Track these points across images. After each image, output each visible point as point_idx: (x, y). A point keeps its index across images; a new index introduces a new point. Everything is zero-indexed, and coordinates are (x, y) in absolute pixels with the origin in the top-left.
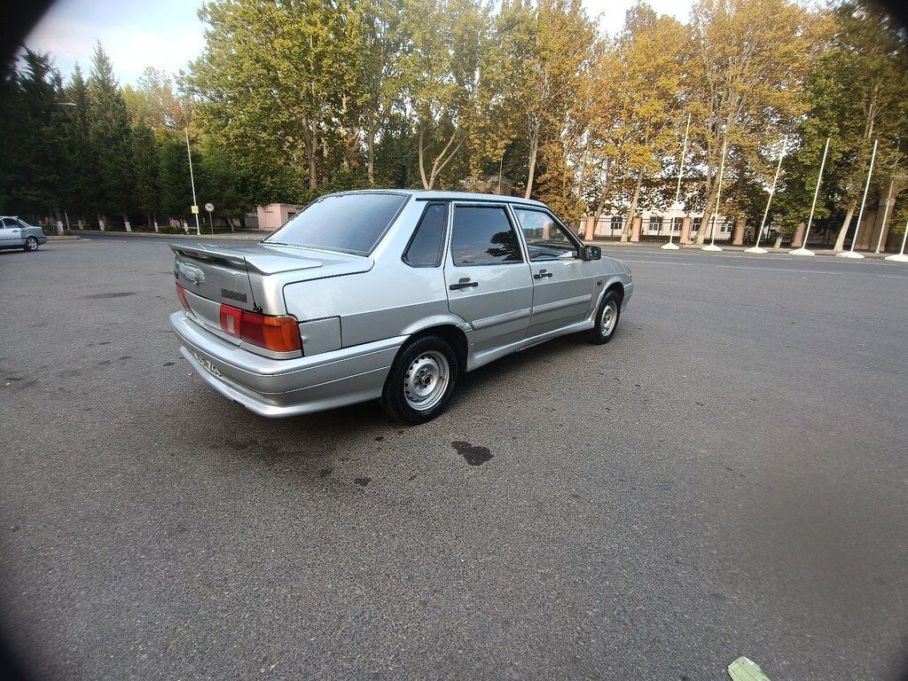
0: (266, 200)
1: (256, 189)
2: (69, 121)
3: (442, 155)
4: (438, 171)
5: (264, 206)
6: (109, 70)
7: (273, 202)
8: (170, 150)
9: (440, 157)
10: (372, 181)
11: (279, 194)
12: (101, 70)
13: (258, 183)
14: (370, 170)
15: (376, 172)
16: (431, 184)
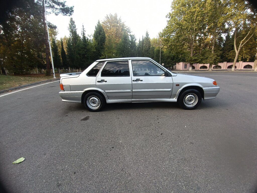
0: (179, 61)
1: (177, 59)
2: (140, 48)
3: (244, 39)
4: (242, 45)
5: (178, 63)
6: (148, 35)
7: (181, 62)
8: (157, 51)
9: (243, 40)
10: (213, 52)
11: (183, 59)
12: (147, 36)
13: (177, 57)
14: (213, 49)
15: (215, 49)
16: (239, 50)
